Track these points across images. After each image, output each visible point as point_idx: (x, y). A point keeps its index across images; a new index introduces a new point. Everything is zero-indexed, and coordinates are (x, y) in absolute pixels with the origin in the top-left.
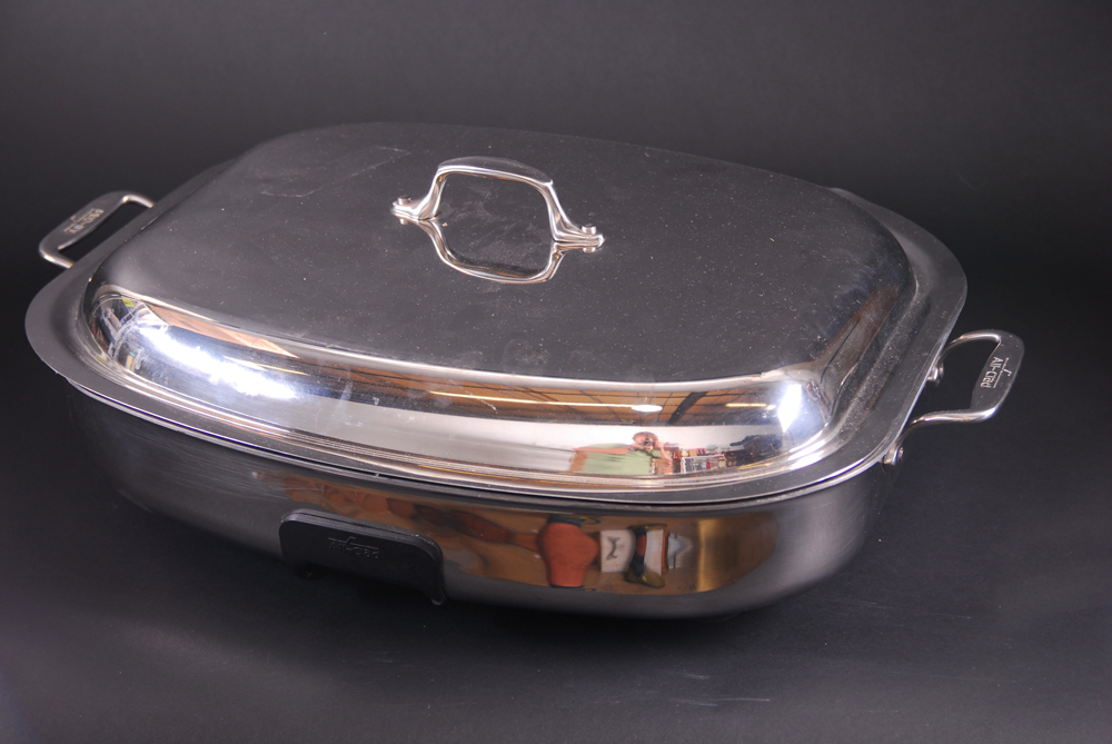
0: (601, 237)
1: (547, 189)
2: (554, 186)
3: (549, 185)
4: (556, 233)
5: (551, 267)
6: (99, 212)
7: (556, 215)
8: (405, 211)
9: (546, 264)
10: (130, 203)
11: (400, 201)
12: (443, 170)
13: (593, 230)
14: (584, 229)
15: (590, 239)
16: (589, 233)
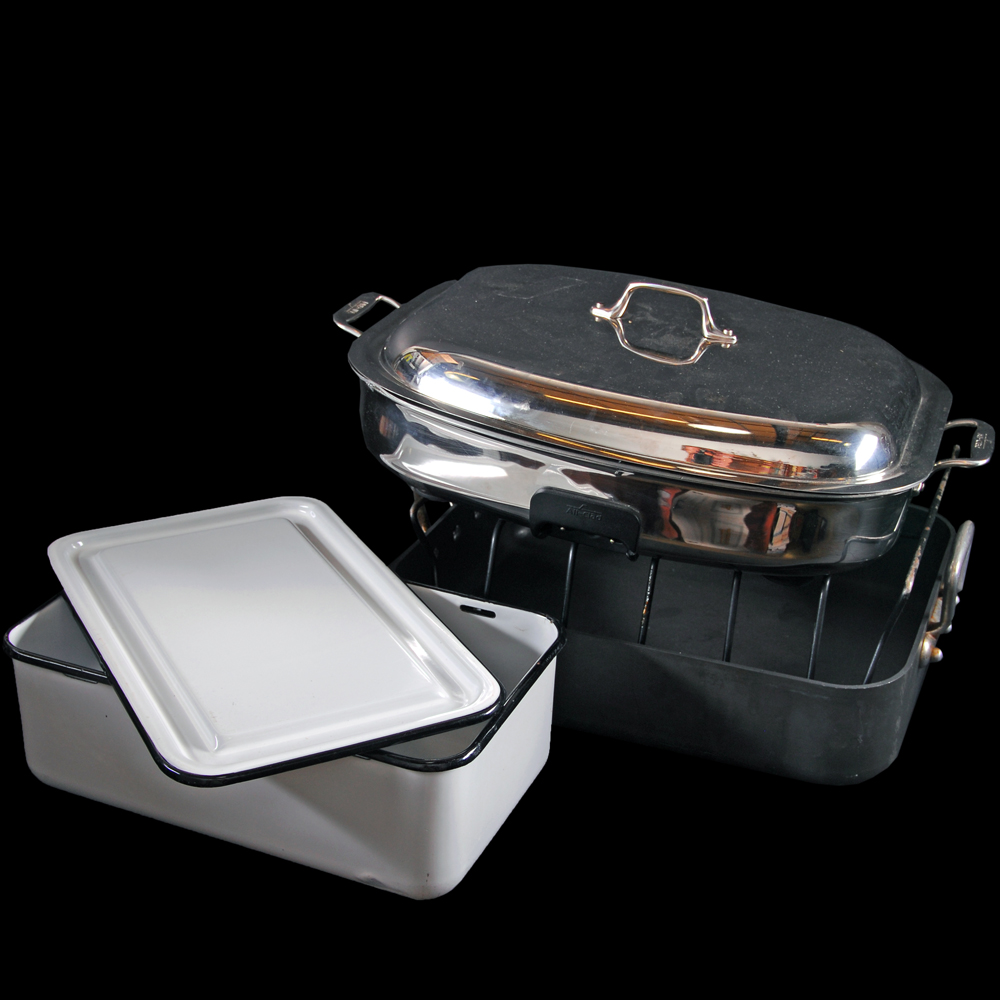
0: (735, 338)
1: (704, 303)
2: (708, 302)
3: (706, 300)
4: (706, 333)
5: (697, 355)
6: (365, 304)
7: (707, 320)
8: (599, 312)
9: (693, 353)
10: (381, 302)
11: (598, 305)
12: (632, 286)
13: (731, 332)
14: (725, 332)
15: (729, 338)
16: (728, 334)
